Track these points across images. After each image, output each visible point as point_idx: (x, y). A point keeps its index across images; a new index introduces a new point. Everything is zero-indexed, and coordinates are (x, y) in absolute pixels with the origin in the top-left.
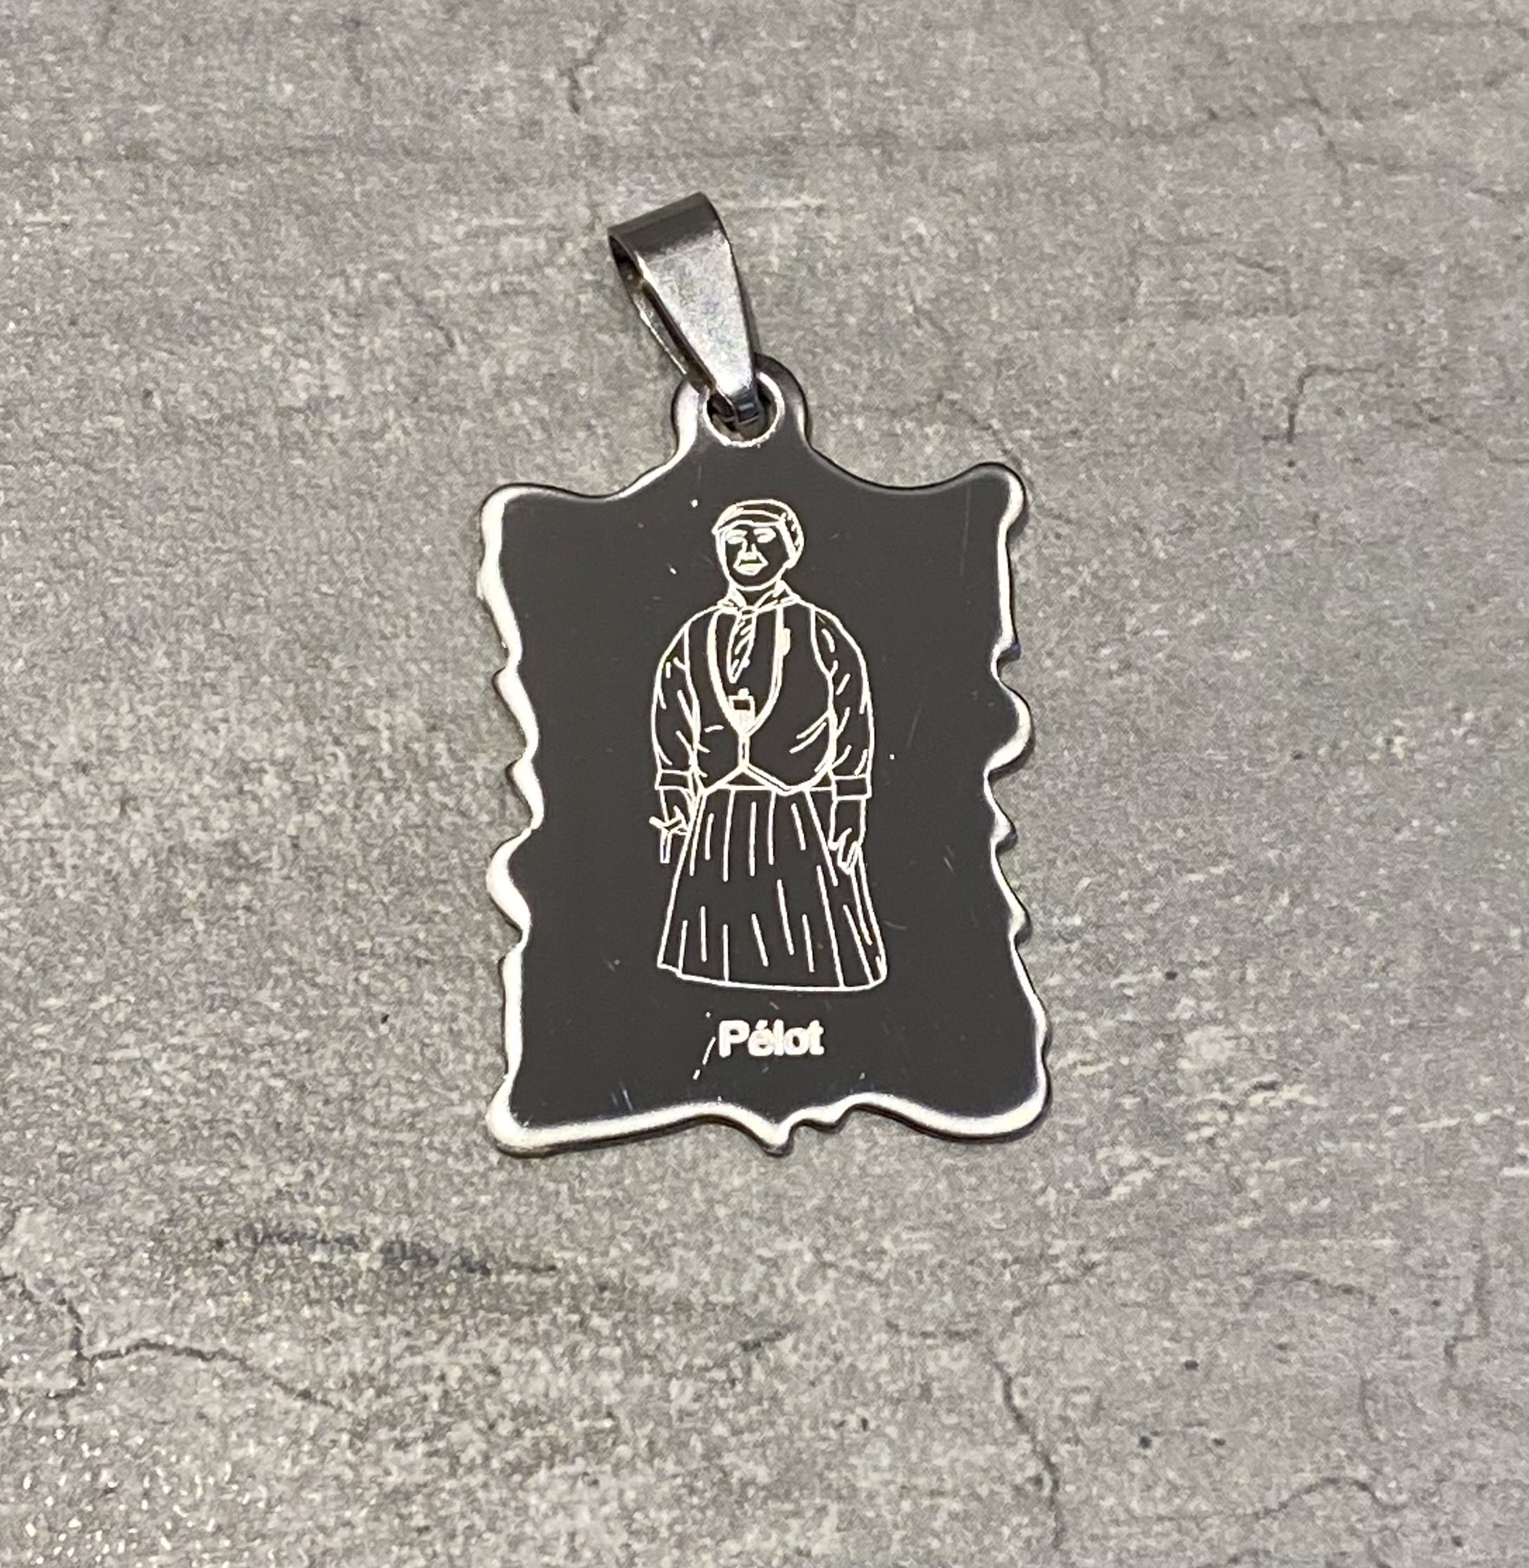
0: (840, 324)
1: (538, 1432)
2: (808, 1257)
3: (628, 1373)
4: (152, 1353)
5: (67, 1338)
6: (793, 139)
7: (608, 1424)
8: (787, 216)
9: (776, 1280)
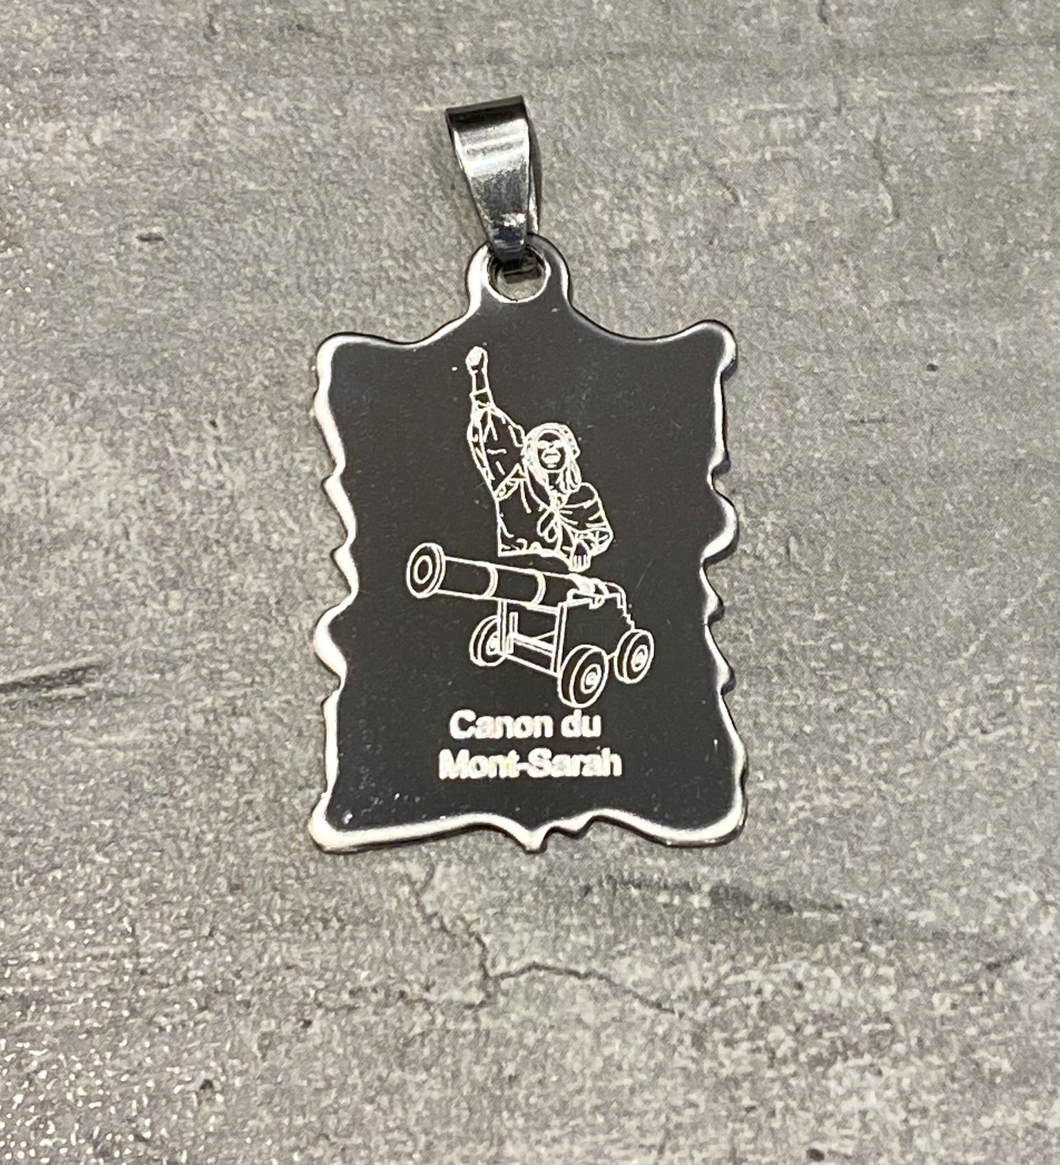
0: (1029, 181)
1: (834, 1034)
2: (1035, 898)
3: (900, 989)
4: (541, 974)
5: (476, 962)
6: (990, 40)
7: (887, 1027)
8: (987, 99)
9: (1010, 915)
